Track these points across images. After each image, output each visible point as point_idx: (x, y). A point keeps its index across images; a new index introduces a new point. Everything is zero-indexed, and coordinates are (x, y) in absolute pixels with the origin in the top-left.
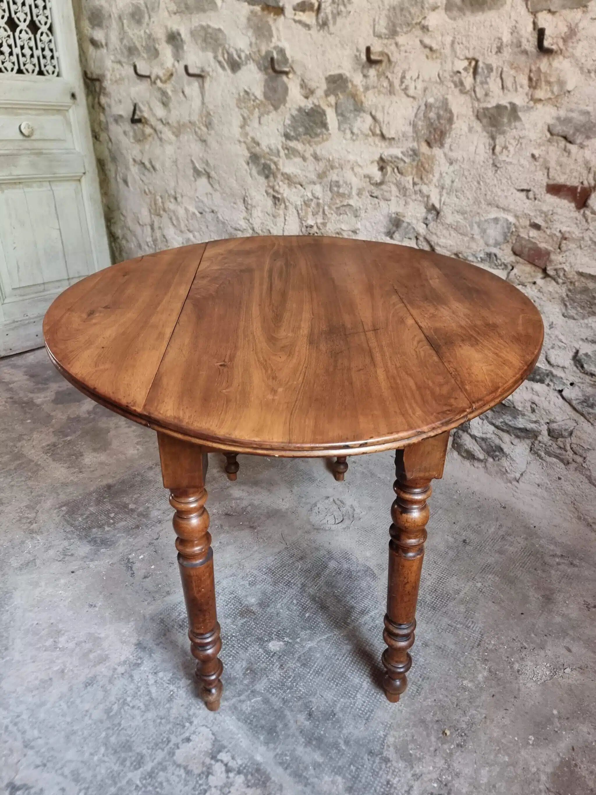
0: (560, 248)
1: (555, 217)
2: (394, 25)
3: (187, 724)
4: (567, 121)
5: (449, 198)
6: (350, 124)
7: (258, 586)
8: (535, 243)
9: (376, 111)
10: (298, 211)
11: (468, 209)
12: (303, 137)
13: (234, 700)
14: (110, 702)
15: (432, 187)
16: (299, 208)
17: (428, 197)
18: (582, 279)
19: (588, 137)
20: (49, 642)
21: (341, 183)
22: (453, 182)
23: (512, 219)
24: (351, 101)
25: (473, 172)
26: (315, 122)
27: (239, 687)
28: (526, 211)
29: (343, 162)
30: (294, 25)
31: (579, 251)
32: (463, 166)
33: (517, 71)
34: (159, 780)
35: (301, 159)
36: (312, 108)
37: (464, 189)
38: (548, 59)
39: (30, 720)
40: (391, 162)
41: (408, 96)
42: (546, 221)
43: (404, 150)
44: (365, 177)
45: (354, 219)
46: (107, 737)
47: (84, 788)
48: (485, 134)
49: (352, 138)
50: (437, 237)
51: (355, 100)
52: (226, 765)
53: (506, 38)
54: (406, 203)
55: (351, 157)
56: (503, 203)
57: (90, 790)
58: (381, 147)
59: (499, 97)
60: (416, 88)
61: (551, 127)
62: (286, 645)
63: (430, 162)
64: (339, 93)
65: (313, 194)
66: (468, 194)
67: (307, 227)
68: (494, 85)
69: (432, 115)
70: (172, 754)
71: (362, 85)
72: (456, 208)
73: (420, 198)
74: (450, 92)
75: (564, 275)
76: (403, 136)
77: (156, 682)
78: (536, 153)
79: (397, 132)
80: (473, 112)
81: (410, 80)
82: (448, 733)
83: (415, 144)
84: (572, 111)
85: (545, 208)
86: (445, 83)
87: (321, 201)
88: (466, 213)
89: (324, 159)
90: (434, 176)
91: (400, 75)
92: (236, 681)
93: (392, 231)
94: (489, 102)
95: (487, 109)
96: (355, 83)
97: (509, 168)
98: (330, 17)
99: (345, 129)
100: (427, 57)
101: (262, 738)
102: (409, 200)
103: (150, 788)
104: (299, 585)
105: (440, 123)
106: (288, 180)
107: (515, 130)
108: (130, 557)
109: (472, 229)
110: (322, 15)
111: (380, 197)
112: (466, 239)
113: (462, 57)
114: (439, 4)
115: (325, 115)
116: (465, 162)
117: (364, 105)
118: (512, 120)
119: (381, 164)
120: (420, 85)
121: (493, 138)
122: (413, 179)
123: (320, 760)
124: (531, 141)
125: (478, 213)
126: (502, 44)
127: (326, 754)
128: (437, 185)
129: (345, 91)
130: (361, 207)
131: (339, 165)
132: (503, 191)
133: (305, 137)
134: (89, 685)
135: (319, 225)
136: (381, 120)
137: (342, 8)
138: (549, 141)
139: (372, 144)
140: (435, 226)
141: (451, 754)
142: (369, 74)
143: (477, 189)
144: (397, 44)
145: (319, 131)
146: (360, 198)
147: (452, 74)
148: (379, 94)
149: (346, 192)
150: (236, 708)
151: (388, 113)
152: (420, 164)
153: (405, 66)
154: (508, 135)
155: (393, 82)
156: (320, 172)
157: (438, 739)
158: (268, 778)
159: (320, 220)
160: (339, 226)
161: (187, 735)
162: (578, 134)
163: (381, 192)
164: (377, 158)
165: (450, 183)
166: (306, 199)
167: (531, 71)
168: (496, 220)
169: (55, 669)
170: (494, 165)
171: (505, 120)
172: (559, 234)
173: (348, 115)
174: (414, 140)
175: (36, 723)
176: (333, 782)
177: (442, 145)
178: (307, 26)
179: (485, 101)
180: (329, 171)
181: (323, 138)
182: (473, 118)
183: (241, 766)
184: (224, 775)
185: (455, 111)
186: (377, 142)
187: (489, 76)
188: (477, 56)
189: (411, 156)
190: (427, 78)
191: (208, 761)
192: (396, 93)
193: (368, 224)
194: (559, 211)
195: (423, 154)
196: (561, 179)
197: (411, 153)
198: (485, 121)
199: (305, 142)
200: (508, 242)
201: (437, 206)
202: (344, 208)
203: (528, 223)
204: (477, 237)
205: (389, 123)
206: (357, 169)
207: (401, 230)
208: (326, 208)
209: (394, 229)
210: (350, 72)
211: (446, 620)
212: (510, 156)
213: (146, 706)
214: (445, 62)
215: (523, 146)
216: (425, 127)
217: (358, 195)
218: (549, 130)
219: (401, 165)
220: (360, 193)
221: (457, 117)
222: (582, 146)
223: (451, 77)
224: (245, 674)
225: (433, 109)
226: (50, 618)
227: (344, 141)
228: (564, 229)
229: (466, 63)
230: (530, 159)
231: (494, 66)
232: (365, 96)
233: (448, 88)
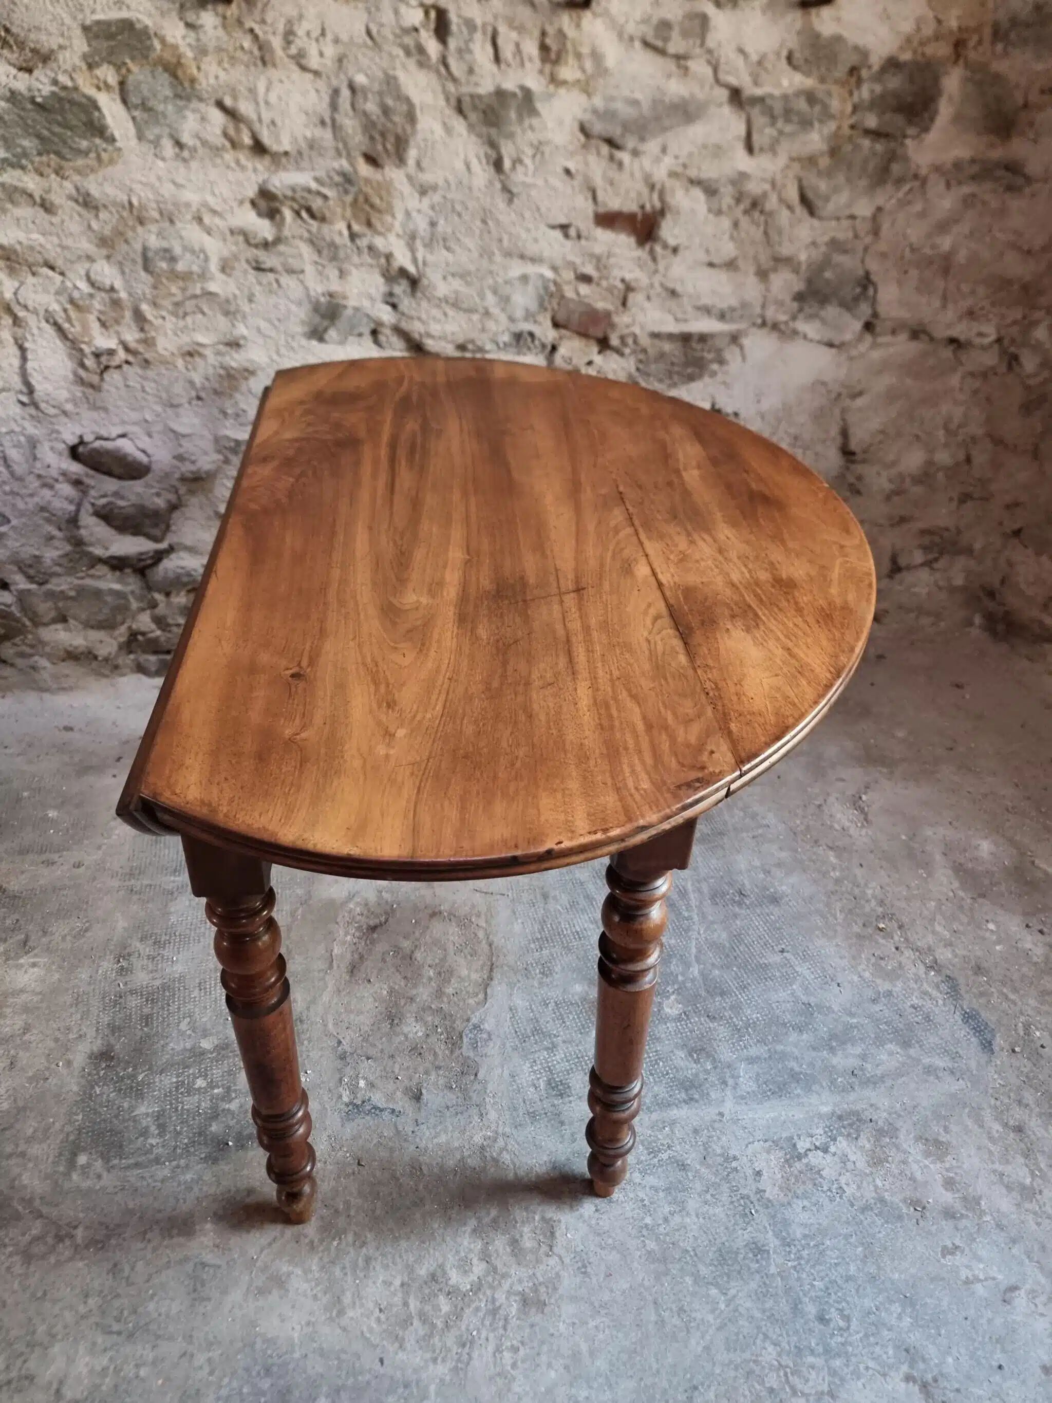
0: (624, 304)
1: (612, 260)
3: (734, 1164)
4: (608, 115)
5: (431, 253)
6: (169, 126)
7: (558, 969)
8: (589, 305)
9: (235, 98)
10: (56, 324)
11: (472, 268)
12: (37, 159)
13: (728, 1093)
14: (638, 1249)
15: (392, 238)
16: (60, 318)
17: (389, 257)
18: (657, 342)
19: (642, 139)
20: (445, 1305)
21: (178, 250)
22: (433, 224)
23: (549, 274)
24: (164, 78)
25: (471, 204)
26: (66, 126)
27: (713, 1078)
28: (571, 257)
29: (170, 207)
31: (647, 305)
32: (449, 196)
33: (519, 33)
34: (799, 1236)
35: (41, 211)
36: (53, 94)
37: (458, 235)
38: (571, 17)
39: (595, 1385)
40: (293, 199)
41: (304, 68)
42: (598, 268)
43: (321, 174)
44: (232, 232)
45: (222, 322)
46: (697, 1278)
47: (764, 1341)
48: (473, 138)
49: (177, 156)
50: (423, 322)
51: (175, 76)
52: (817, 1148)
54: (342, 274)
55: (191, 196)
56: (532, 249)
57: (770, 1334)
58: (255, 170)
59: (493, 75)
60: (321, 54)
61: (587, 125)
62: (679, 994)
63: (384, 193)
64: (128, 61)
65: (92, 284)
66: (469, 242)
67: (97, 355)
68: (482, 53)
69: (371, 107)
70: (768, 1204)
71: (190, 45)
72: (452, 270)
73: (369, 260)
74: (398, 64)
75: (635, 342)
76: (311, 147)
77: (640, 1173)
78: (571, 166)
79: (295, 140)
80: (447, 100)
81: (305, 39)
82: (882, 926)
83: (344, 163)
84: (612, 99)
85: (598, 249)
86: (386, 47)
87: (123, 295)
88: (469, 273)
89: (114, 203)
90: (393, 216)
91: (281, 27)
92: (702, 1076)
93: (320, 329)
94: (476, 84)
95: (480, 97)
96: (170, 39)
97: (533, 193)
99: (158, 138)
101: (799, 1091)
102: (346, 266)
103: (805, 1253)
104: (592, 926)
105: (391, 121)
106: (8, 259)
107: (529, 133)
108: (345, 1099)
109: (482, 297)
111: (280, 268)
112: (475, 317)
115: (98, 108)
116: (453, 187)
117: (197, 87)
118: (525, 115)
119: (263, 204)
120: (330, 51)
121: (493, 145)
122: (349, 227)
123: (858, 1050)
124: (557, 147)
125: (491, 272)
127: (853, 1041)
128: (401, 233)
129: (146, 57)
130: (237, 292)
131: (161, 214)
132: (528, 230)
133: (44, 158)
134: (585, 1266)
135: (133, 345)
136: (254, 117)
138: (584, 146)
139: (233, 165)
140: (414, 305)
141: (907, 940)
142: (200, 22)
143: (481, 231)
145: (84, 144)
146: (229, 275)
147: (398, 31)
148: (233, 65)
149: (195, 268)
150: (743, 1098)
151: (267, 103)
152: (361, 199)
154: (519, 139)
155: (268, 43)
156: (107, 231)
157: (884, 938)
158: (857, 1113)
159: (131, 336)
160: (185, 339)
161: (749, 1172)
162: (628, 135)
163: (282, 259)
164: (251, 192)
165: (428, 228)
166: (76, 295)
167: (544, 34)
168: (524, 279)
169: (513, 1311)
170: (506, 189)
171: (513, 115)
172: (621, 286)
173: (161, 108)
174: (339, 154)
175: (607, 1377)
176: (891, 1054)
177: (401, 160)
179: (468, 83)
180: (133, 229)
181: (99, 158)
182: (450, 112)
183: (825, 1132)
184: (829, 1157)
185: (416, 99)
186: (243, 160)
187: (471, 40)
189: (337, 185)
190: (344, 37)
191: (798, 1165)
192: (278, 61)
193: (263, 325)
194: (617, 250)
195: (367, 181)
196: (614, 203)
197: (337, 179)
198: (473, 117)
199: (47, 171)
200: (546, 309)
201: (412, 269)
202: (193, 302)
203: (571, 276)
204: (495, 311)
205: (273, 123)
206: (207, 219)
207: (342, 323)
208: (145, 307)
209: (326, 323)
210: (150, 15)
211: (744, 835)
212: (530, 172)
213: (675, 1201)
214: (378, 9)
215: (547, 155)
216: (359, 130)
217: (223, 270)
218: (583, 129)
219: (317, 204)
220: (225, 268)
221: (422, 109)
222: (635, 153)
223: (396, 36)
224: (697, 1061)
225: (370, 96)
226: (387, 1284)
227: (160, 164)
228: (628, 277)
229: (422, 14)
230: (565, 177)
231: (479, 22)
232: (199, 68)
233: (392, 57)
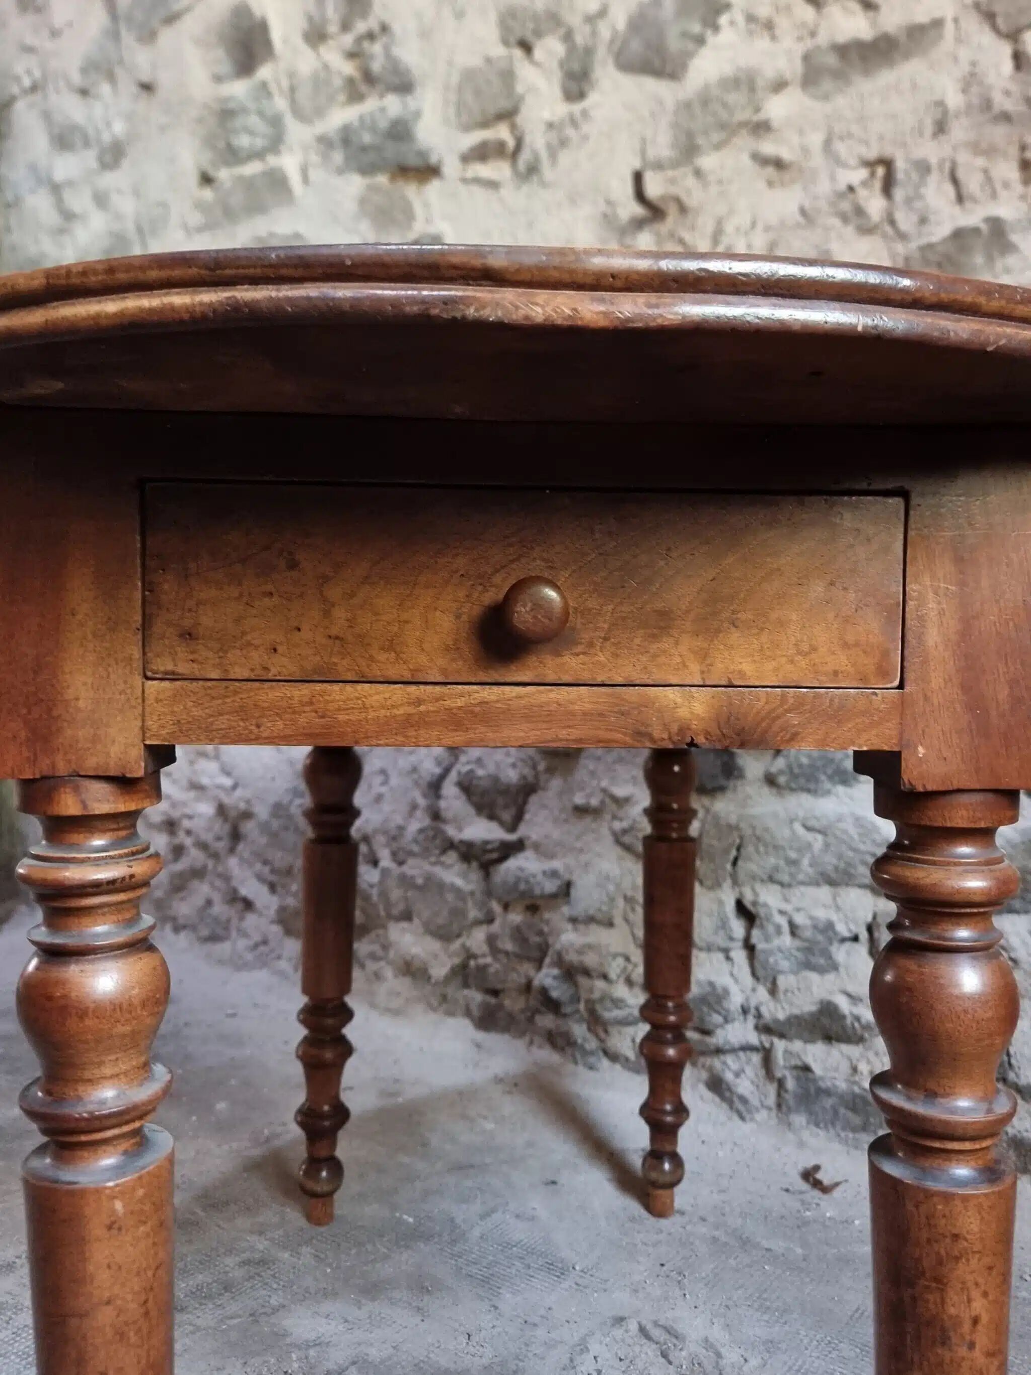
2: (690, 136)
30: (462, 189)
33: (989, 157)
53: (954, 99)
59: (954, 217)
68: (938, 197)
81: (734, 235)
86: (820, 220)
91: (710, 228)
94: (931, 235)
95: (930, 246)
98: (544, 155)
100: (770, 184)
110: (525, 157)
113: (853, 162)
114: (788, 76)
118: (996, 254)
120: (760, 241)
126: (945, 112)
137: (570, 132)
144: (698, 173)
147: (833, 198)
153: (721, 209)
167: (1023, 147)
171: (979, 258)
178: (492, 185)
179: (921, 234)
187: (923, 184)
188: (888, 151)
190: (775, 222)
214: (814, 182)
223: (833, 204)
229: (863, 173)
231: (934, 161)
233: (827, 229)
